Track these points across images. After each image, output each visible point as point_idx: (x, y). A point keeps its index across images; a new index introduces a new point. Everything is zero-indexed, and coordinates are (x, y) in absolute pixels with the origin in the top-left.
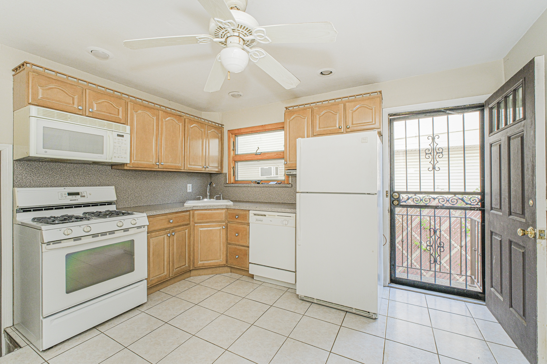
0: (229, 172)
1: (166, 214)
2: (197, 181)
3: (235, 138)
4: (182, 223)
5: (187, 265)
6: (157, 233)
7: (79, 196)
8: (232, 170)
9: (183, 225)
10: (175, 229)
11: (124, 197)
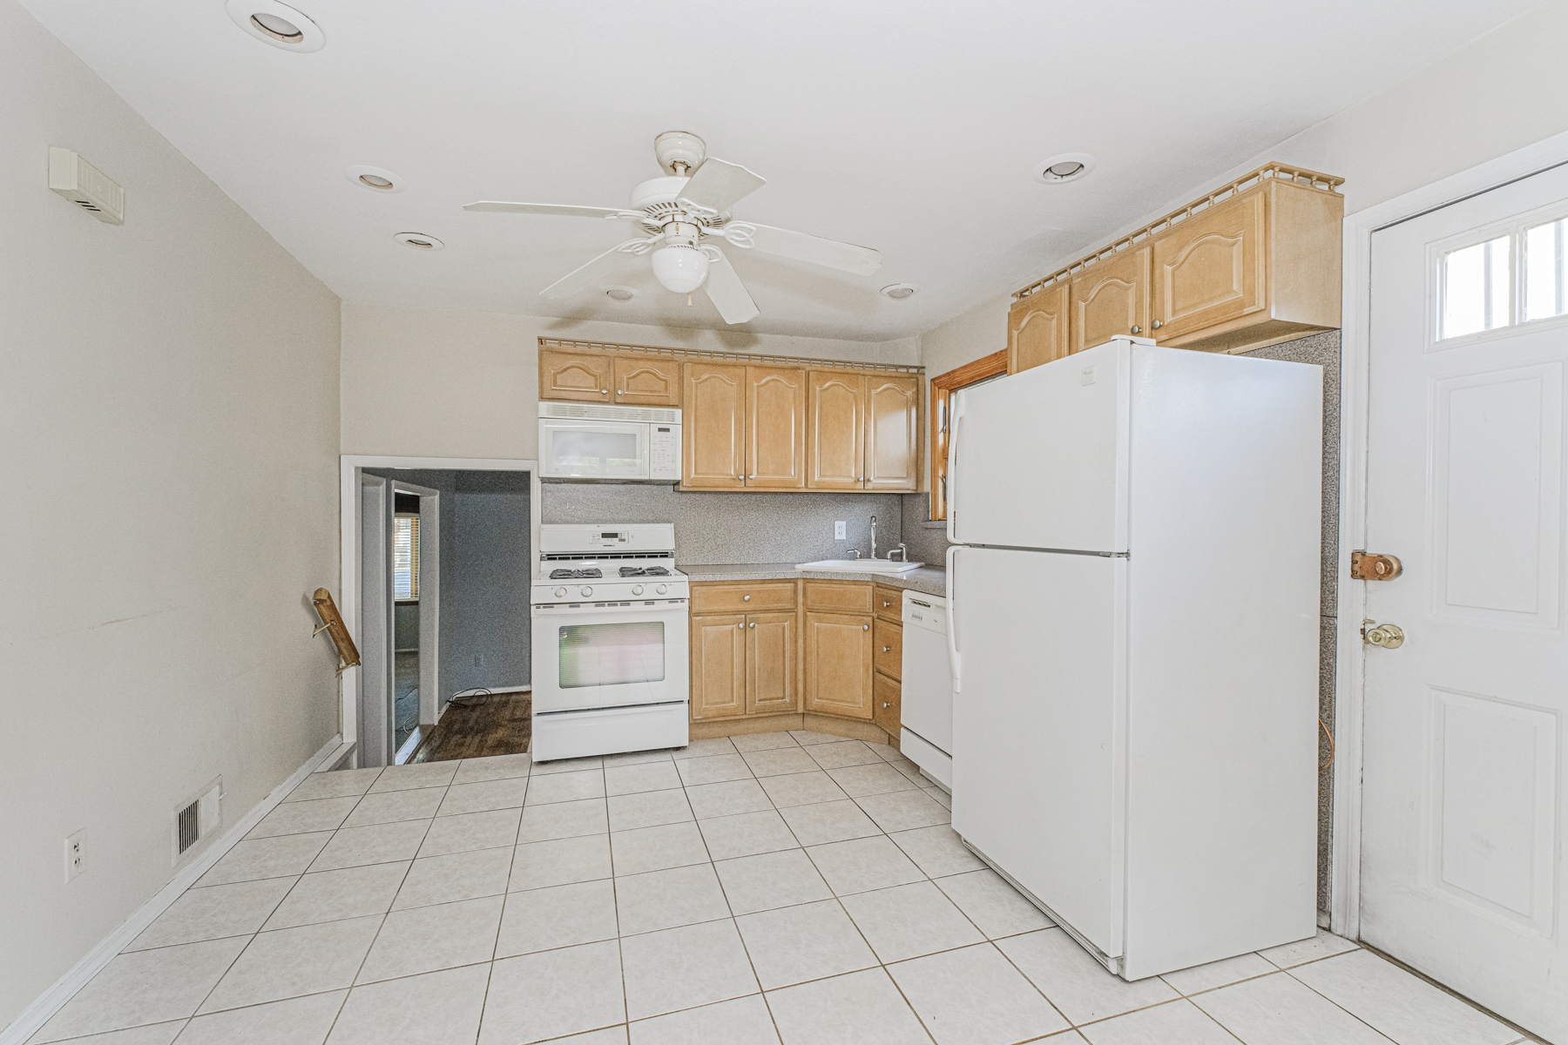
0: (934, 486)
1: (738, 582)
2: (862, 513)
3: (949, 396)
4: (775, 606)
5: (787, 700)
6: (717, 618)
7: (617, 539)
8: (940, 484)
9: (779, 611)
10: (759, 615)
11: (696, 545)
